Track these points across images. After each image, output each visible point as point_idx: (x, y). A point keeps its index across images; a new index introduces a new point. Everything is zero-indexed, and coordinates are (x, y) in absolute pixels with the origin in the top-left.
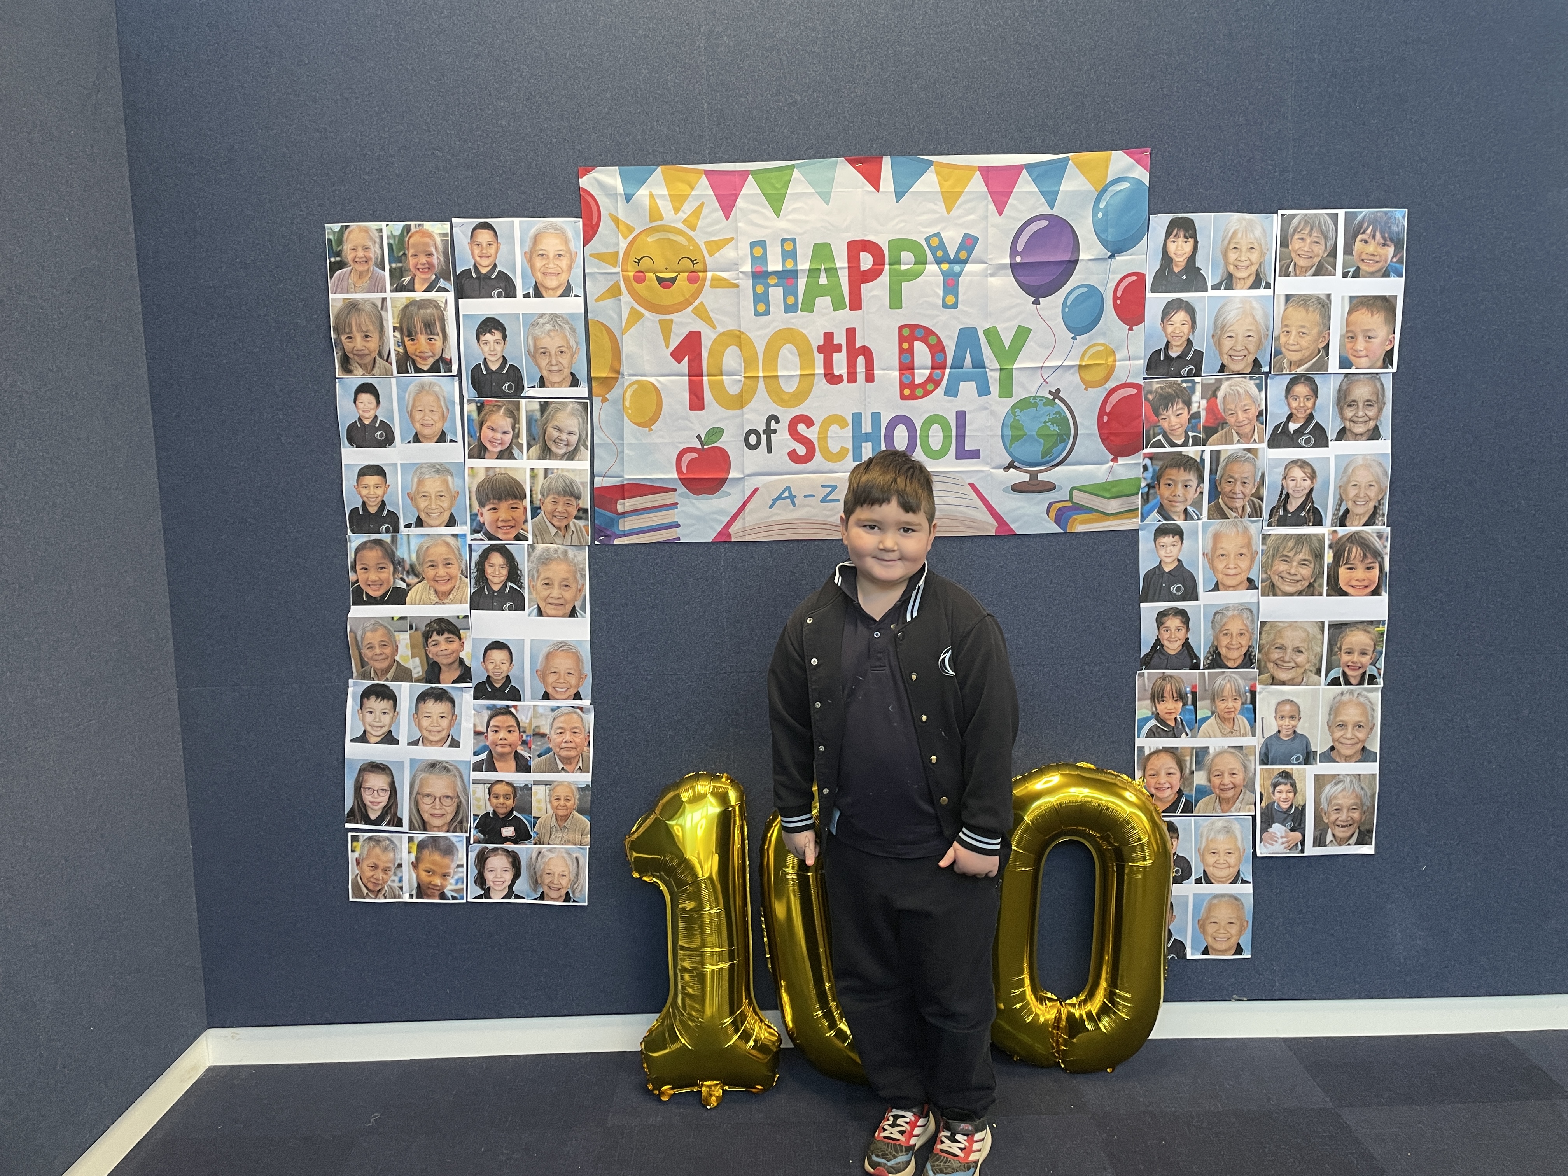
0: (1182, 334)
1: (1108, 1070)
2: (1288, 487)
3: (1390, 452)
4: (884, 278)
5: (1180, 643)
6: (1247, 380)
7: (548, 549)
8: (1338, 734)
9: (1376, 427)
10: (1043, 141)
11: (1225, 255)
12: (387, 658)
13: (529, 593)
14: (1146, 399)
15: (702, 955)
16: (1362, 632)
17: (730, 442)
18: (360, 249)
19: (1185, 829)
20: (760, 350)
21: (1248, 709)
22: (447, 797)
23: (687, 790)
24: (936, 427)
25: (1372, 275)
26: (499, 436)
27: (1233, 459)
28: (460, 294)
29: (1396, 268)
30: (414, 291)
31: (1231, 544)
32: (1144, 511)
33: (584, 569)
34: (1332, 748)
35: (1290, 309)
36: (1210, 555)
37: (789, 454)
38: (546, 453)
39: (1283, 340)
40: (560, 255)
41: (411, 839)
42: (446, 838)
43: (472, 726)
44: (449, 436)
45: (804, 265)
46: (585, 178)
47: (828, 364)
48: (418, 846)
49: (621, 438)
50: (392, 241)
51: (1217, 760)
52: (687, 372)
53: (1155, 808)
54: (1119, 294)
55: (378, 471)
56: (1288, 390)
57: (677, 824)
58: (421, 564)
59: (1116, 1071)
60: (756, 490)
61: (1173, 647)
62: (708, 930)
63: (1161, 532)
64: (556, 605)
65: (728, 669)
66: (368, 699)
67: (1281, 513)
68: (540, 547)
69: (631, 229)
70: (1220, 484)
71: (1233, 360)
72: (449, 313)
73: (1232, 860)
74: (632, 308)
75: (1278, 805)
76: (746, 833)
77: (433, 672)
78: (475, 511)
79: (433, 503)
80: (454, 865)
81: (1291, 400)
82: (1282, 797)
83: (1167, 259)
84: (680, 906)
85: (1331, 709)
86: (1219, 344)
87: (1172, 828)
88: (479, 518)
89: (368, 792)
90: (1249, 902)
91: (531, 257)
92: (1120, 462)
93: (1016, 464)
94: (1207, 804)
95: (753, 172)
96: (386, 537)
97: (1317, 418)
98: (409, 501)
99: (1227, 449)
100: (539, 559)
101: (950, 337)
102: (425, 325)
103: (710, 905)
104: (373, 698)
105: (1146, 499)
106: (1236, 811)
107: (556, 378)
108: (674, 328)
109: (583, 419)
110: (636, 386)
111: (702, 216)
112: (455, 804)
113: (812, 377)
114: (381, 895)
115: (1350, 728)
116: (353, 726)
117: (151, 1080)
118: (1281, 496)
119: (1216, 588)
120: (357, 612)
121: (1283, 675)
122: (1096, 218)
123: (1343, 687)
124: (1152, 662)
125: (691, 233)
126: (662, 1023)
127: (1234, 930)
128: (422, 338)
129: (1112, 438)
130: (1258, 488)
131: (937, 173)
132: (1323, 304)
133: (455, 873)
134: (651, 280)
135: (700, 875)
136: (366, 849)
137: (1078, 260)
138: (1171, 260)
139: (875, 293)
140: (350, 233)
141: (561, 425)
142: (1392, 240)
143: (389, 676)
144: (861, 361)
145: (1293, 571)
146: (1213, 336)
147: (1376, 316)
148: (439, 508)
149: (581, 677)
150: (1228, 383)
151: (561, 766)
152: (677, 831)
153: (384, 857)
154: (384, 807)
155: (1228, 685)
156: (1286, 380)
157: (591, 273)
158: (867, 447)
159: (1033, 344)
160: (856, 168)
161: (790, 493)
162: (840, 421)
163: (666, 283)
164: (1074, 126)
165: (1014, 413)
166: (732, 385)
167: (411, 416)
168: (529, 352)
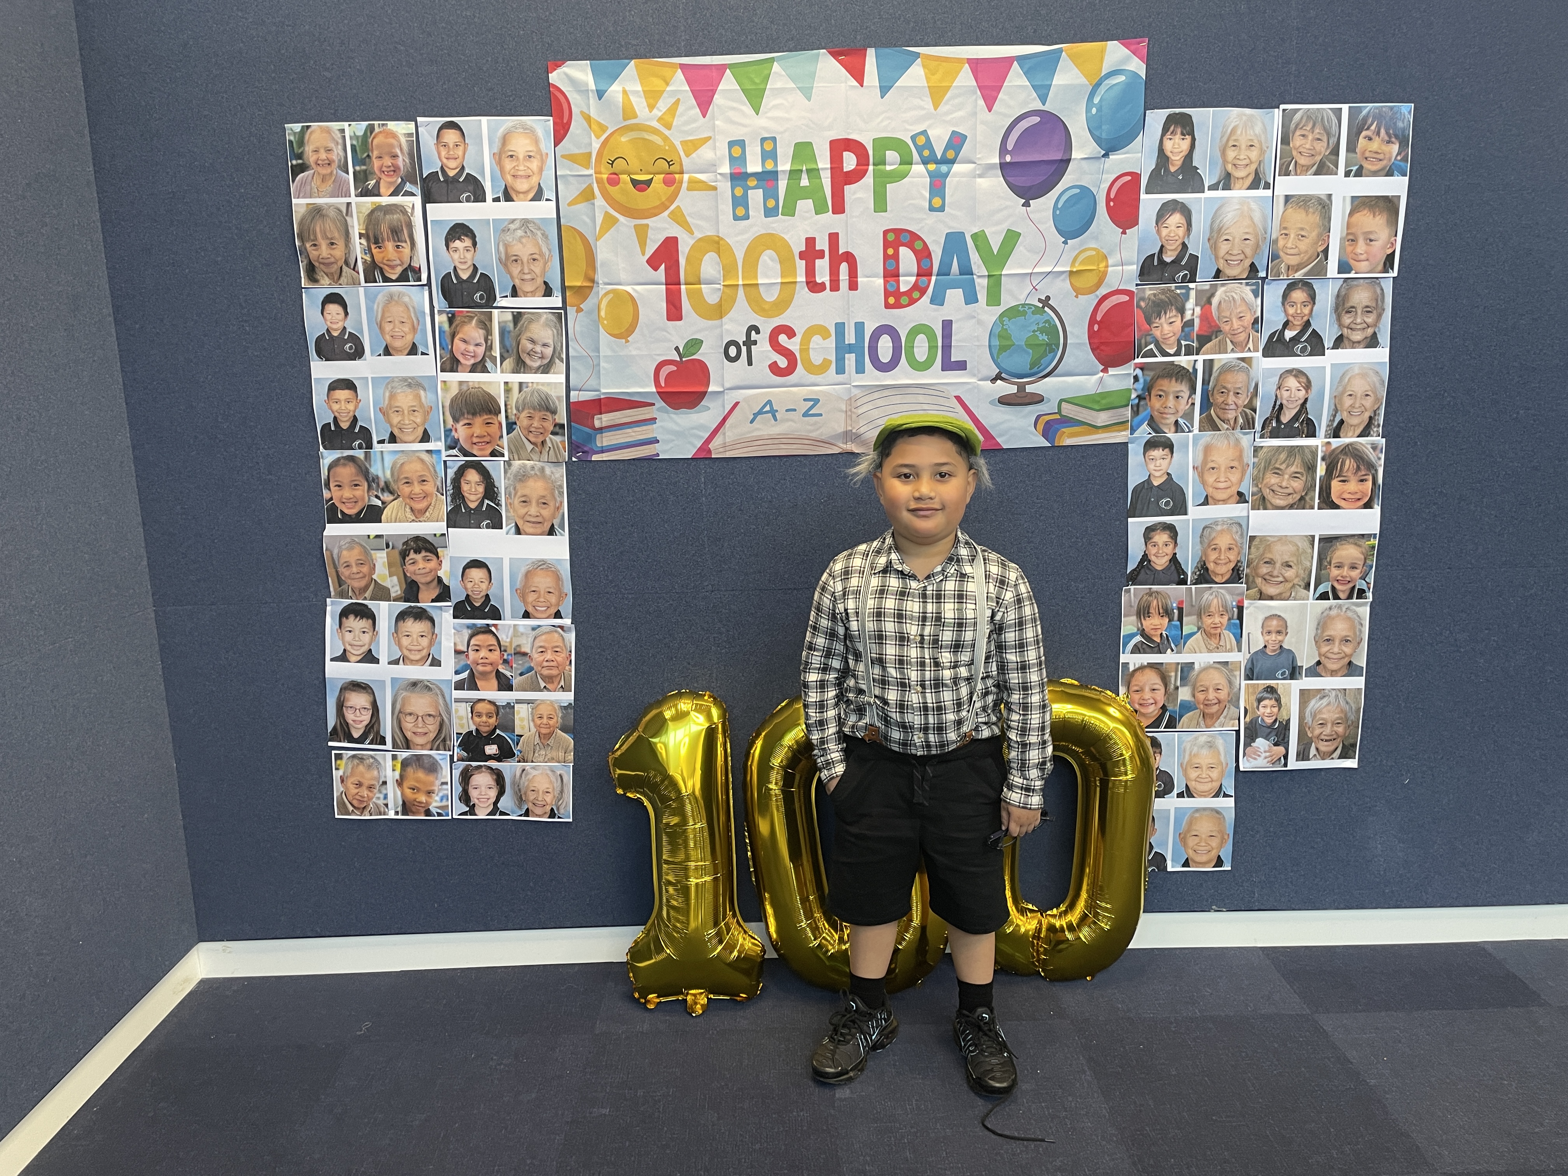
0: (1177, 238)
1: (1088, 978)
2: (1282, 398)
3: (1387, 360)
4: (868, 179)
5: (1167, 558)
6: (1243, 286)
7: (525, 466)
8: (1325, 649)
9: (1375, 334)
10: (1035, 31)
11: (1223, 153)
12: (364, 577)
13: (507, 511)
14: (1139, 306)
15: (686, 869)
16: (1353, 546)
17: (709, 354)
18: (322, 151)
19: (1168, 744)
20: (740, 255)
21: (1235, 624)
22: (430, 715)
23: (669, 708)
24: (921, 337)
25: (1375, 174)
26: (471, 348)
27: (1227, 369)
28: (428, 198)
29: (1400, 166)
30: (379, 195)
31: (1222, 457)
32: (1134, 424)
33: (561, 487)
34: (1319, 663)
35: (1290, 210)
36: (1200, 469)
37: (770, 366)
38: (520, 366)
39: (1281, 243)
40: (530, 157)
41: (394, 758)
42: (430, 756)
43: (452, 645)
44: (421, 349)
45: (784, 166)
46: (555, 73)
47: (810, 272)
48: (402, 763)
49: (597, 350)
50: (355, 143)
51: (1202, 676)
52: (663, 279)
53: (1139, 724)
54: (1112, 196)
55: (348, 385)
56: (1285, 296)
57: (660, 742)
58: (396, 481)
59: (1095, 980)
60: (737, 404)
61: (1160, 562)
62: (692, 845)
63: (1150, 445)
64: (534, 523)
65: (710, 587)
66: (347, 618)
67: (1274, 425)
68: (517, 464)
69: (603, 128)
70: (1213, 394)
71: (1229, 264)
72: (416, 219)
73: (1215, 774)
75: (1263, 720)
76: (729, 750)
77: (411, 591)
78: (449, 426)
79: (406, 418)
80: (438, 783)
81: (1287, 307)
82: (1266, 712)
83: (1163, 157)
84: (664, 821)
85: (1318, 624)
86: (1214, 248)
87: (1156, 744)
88: (453, 433)
89: (350, 711)
90: (1231, 816)
91: (500, 159)
92: (1110, 373)
93: (1003, 375)
94: (1191, 720)
95: (731, 66)
96: (360, 454)
97: (1314, 325)
98: (381, 415)
99: (1221, 359)
100: (516, 476)
101: (936, 242)
102: (392, 232)
103: (694, 820)
104: (352, 617)
105: (1136, 411)
106: (1220, 726)
107: (528, 287)
108: (650, 233)
109: (558, 330)
110: (611, 295)
111: (678, 113)
112: (438, 723)
113: (793, 285)
114: (366, 812)
115: (1337, 643)
116: (332, 645)
117: (143, 992)
118: (1274, 407)
119: (1206, 502)
120: (332, 530)
121: (1271, 590)
122: (1089, 114)
123: (1332, 602)
124: (1139, 578)
125: (667, 132)
126: (648, 934)
127: (1214, 843)
128: (390, 246)
129: (1102, 348)
130: (1251, 399)
131: (924, 66)
132: (1324, 205)
133: (440, 790)
134: (625, 183)
135: (684, 790)
136: (350, 766)
137: (1069, 160)
138: (1168, 158)
139: (858, 195)
140: (311, 133)
141: (535, 337)
142: (1396, 137)
143: (368, 594)
144: (844, 267)
145: (1284, 484)
146: (1209, 239)
147: (1378, 218)
148: (413, 423)
149: (561, 596)
150: (1223, 289)
151: (543, 684)
152: (660, 748)
153: (368, 775)
154: (366, 726)
155: (1215, 601)
156: (1283, 286)
157: (563, 176)
158: (850, 359)
159: (1021, 248)
160: (839, 61)
161: (771, 406)
162: (822, 331)
163: (641, 186)
164: (1068, 14)
165: (1002, 322)
166: (711, 294)
167: (381, 328)
168: (500, 260)
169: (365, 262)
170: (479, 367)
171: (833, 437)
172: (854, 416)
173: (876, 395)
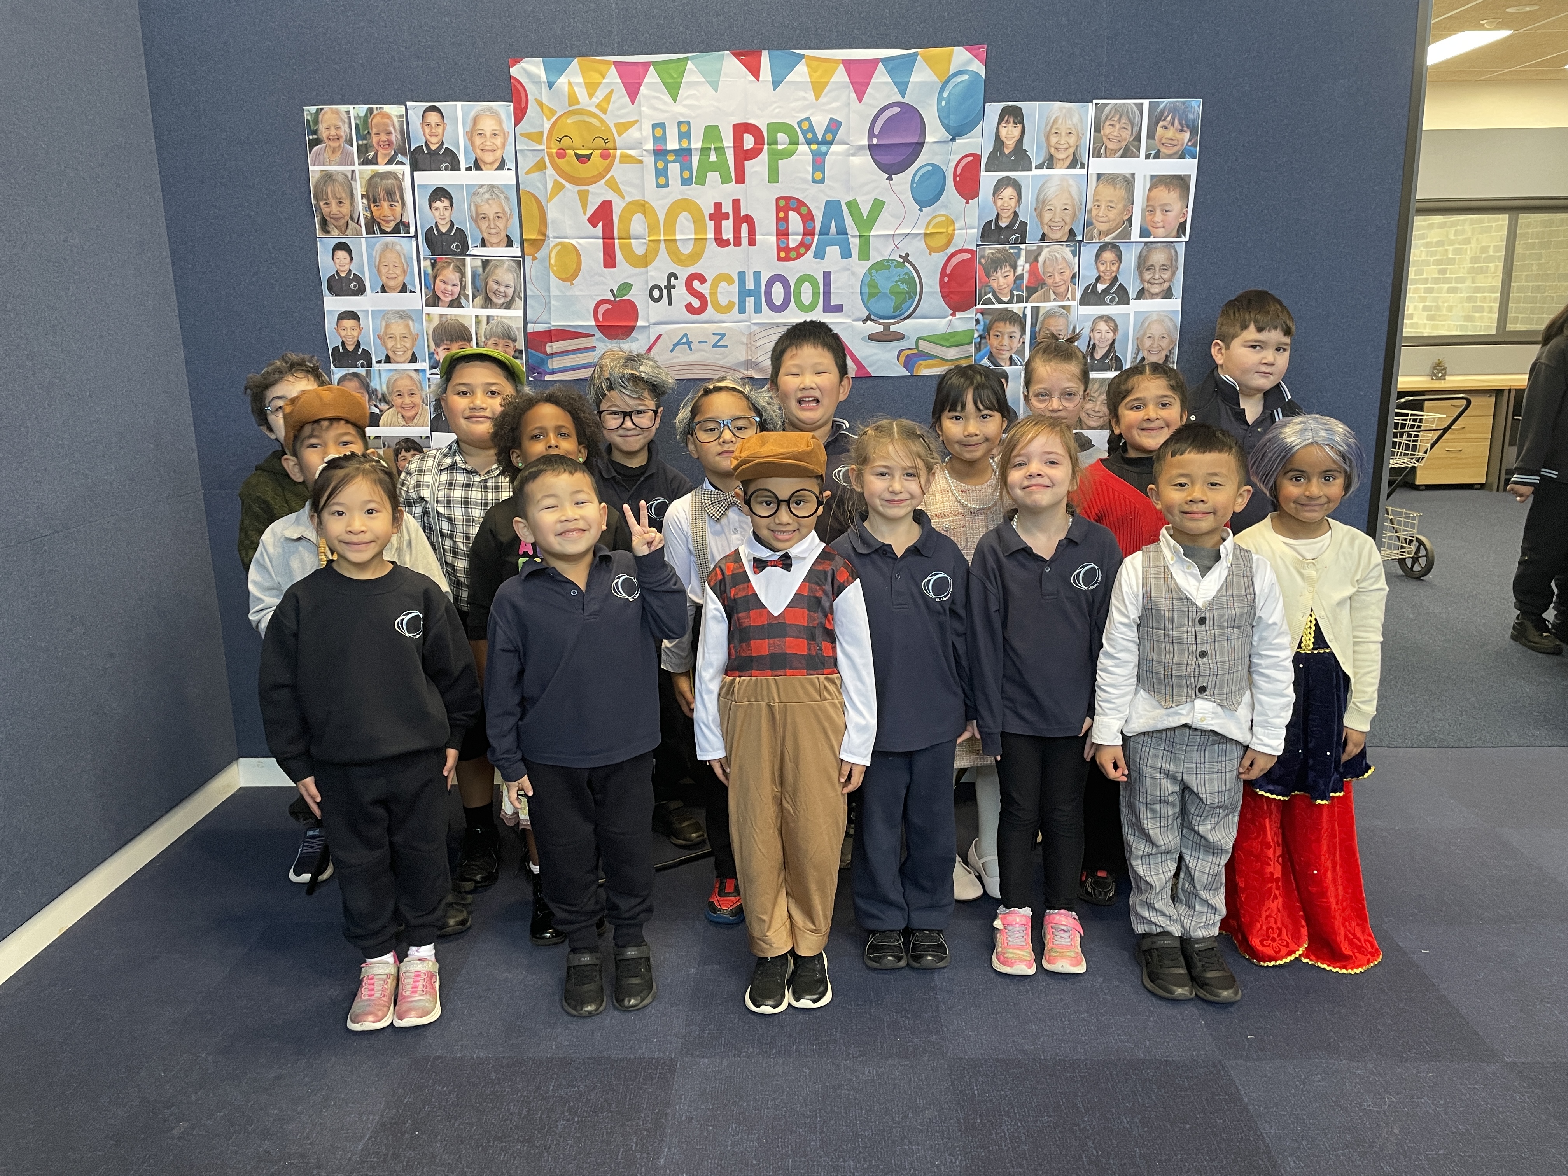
0: (1009, 207)
2: (1095, 339)
3: (1180, 309)
4: (764, 156)
6: (1064, 247)
9: (1170, 288)
10: (896, 38)
11: (1047, 139)
14: (980, 263)
17: (638, 296)
18: (332, 128)
20: (661, 216)
24: (807, 284)
25: (1170, 157)
26: (450, 288)
27: (1050, 314)
28: (415, 167)
29: (1191, 151)
30: (377, 164)
32: (977, 358)
35: (1101, 186)
37: (686, 306)
38: (488, 303)
39: (1094, 213)
40: (495, 135)
44: (409, 288)
45: (697, 144)
46: (515, 67)
47: (718, 230)
49: (549, 290)
50: (358, 122)
52: (601, 235)
54: (958, 173)
55: (353, 315)
56: (1098, 256)
58: (391, 393)
60: (660, 336)
67: (1090, 360)
69: (553, 113)
70: (1039, 334)
71: (1052, 229)
72: (406, 183)
74: (556, 180)
78: (432, 350)
79: (398, 343)
81: (1099, 264)
83: (999, 142)
86: (1040, 216)
88: (435, 356)
91: (471, 136)
92: (957, 317)
93: (872, 317)
95: (654, 63)
96: (362, 371)
97: (1121, 280)
98: (379, 341)
99: (1045, 306)
101: (817, 208)
102: (387, 194)
105: (978, 348)
107: (494, 240)
108: (590, 197)
109: (517, 275)
110: (559, 247)
111: (612, 101)
113: (704, 241)
118: (1089, 346)
122: (940, 106)
125: (603, 116)
128: (385, 204)
129: (951, 296)
131: (808, 66)
132: (1129, 182)
134: (570, 156)
137: (923, 143)
138: (1003, 142)
139: (755, 169)
140: (324, 114)
141: (499, 280)
142: (1188, 128)
144: (745, 227)
145: (1097, 409)
146: (1036, 209)
147: (1172, 193)
148: (404, 347)
150: (1047, 249)
156: (1096, 247)
157: (522, 151)
158: (750, 301)
159: (886, 214)
160: (740, 60)
161: (687, 339)
162: (728, 279)
163: (583, 159)
164: (923, 25)
165: (871, 274)
166: (639, 247)
167: (378, 270)
168: (472, 217)
169: (366, 218)
170: (456, 303)
171: (735, 364)
172: (753, 348)
173: (771, 331)
